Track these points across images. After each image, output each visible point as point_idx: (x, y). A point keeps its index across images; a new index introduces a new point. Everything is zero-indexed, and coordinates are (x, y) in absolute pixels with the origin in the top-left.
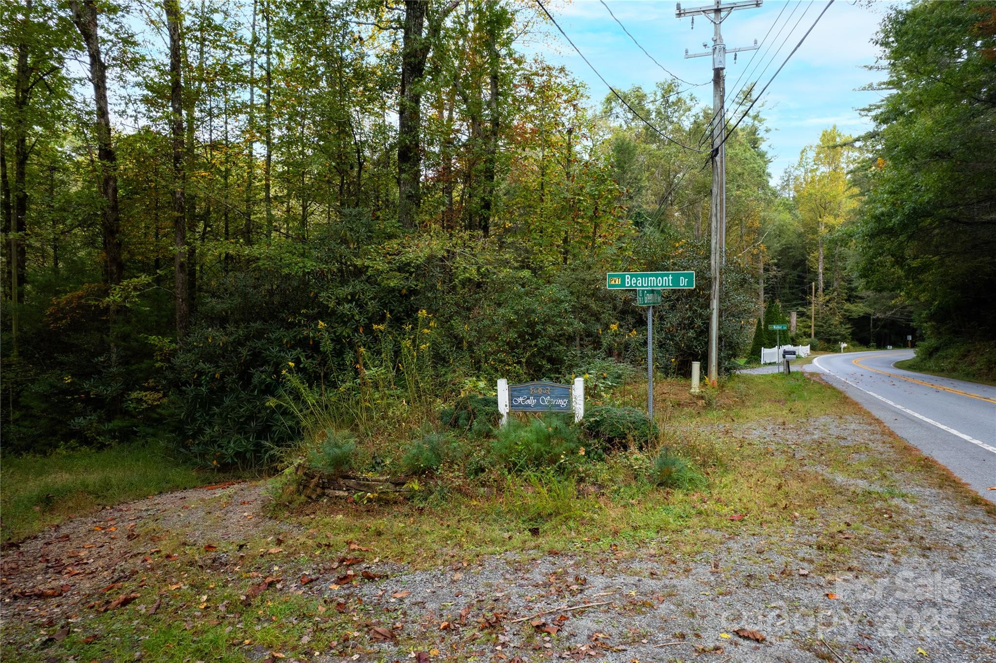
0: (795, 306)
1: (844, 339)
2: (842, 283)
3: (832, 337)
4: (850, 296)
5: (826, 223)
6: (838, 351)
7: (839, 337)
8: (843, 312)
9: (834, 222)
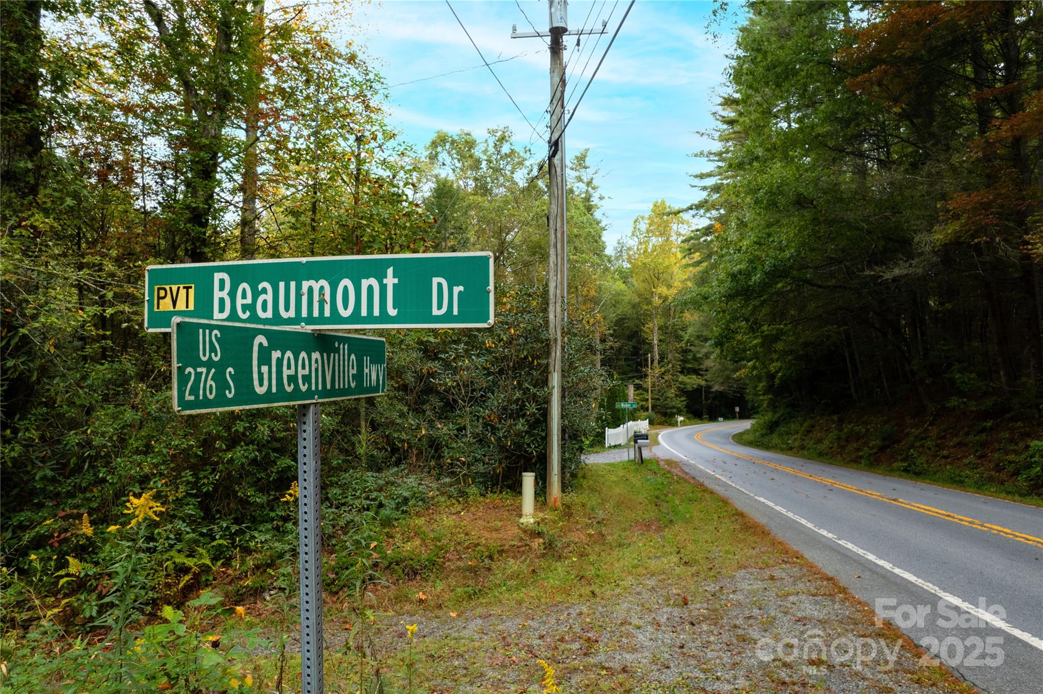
0: (630, 378)
1: (680, 412)
2: (677, 355)
3: (668, 411)
4: (683, 368)
5: (660, 294)
6: (675, 424)
7: (675, 410)
8: (678, 384)
9: (668, 293)
